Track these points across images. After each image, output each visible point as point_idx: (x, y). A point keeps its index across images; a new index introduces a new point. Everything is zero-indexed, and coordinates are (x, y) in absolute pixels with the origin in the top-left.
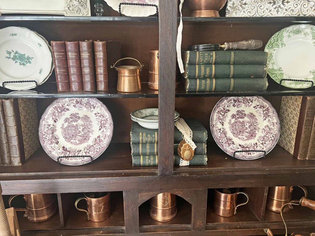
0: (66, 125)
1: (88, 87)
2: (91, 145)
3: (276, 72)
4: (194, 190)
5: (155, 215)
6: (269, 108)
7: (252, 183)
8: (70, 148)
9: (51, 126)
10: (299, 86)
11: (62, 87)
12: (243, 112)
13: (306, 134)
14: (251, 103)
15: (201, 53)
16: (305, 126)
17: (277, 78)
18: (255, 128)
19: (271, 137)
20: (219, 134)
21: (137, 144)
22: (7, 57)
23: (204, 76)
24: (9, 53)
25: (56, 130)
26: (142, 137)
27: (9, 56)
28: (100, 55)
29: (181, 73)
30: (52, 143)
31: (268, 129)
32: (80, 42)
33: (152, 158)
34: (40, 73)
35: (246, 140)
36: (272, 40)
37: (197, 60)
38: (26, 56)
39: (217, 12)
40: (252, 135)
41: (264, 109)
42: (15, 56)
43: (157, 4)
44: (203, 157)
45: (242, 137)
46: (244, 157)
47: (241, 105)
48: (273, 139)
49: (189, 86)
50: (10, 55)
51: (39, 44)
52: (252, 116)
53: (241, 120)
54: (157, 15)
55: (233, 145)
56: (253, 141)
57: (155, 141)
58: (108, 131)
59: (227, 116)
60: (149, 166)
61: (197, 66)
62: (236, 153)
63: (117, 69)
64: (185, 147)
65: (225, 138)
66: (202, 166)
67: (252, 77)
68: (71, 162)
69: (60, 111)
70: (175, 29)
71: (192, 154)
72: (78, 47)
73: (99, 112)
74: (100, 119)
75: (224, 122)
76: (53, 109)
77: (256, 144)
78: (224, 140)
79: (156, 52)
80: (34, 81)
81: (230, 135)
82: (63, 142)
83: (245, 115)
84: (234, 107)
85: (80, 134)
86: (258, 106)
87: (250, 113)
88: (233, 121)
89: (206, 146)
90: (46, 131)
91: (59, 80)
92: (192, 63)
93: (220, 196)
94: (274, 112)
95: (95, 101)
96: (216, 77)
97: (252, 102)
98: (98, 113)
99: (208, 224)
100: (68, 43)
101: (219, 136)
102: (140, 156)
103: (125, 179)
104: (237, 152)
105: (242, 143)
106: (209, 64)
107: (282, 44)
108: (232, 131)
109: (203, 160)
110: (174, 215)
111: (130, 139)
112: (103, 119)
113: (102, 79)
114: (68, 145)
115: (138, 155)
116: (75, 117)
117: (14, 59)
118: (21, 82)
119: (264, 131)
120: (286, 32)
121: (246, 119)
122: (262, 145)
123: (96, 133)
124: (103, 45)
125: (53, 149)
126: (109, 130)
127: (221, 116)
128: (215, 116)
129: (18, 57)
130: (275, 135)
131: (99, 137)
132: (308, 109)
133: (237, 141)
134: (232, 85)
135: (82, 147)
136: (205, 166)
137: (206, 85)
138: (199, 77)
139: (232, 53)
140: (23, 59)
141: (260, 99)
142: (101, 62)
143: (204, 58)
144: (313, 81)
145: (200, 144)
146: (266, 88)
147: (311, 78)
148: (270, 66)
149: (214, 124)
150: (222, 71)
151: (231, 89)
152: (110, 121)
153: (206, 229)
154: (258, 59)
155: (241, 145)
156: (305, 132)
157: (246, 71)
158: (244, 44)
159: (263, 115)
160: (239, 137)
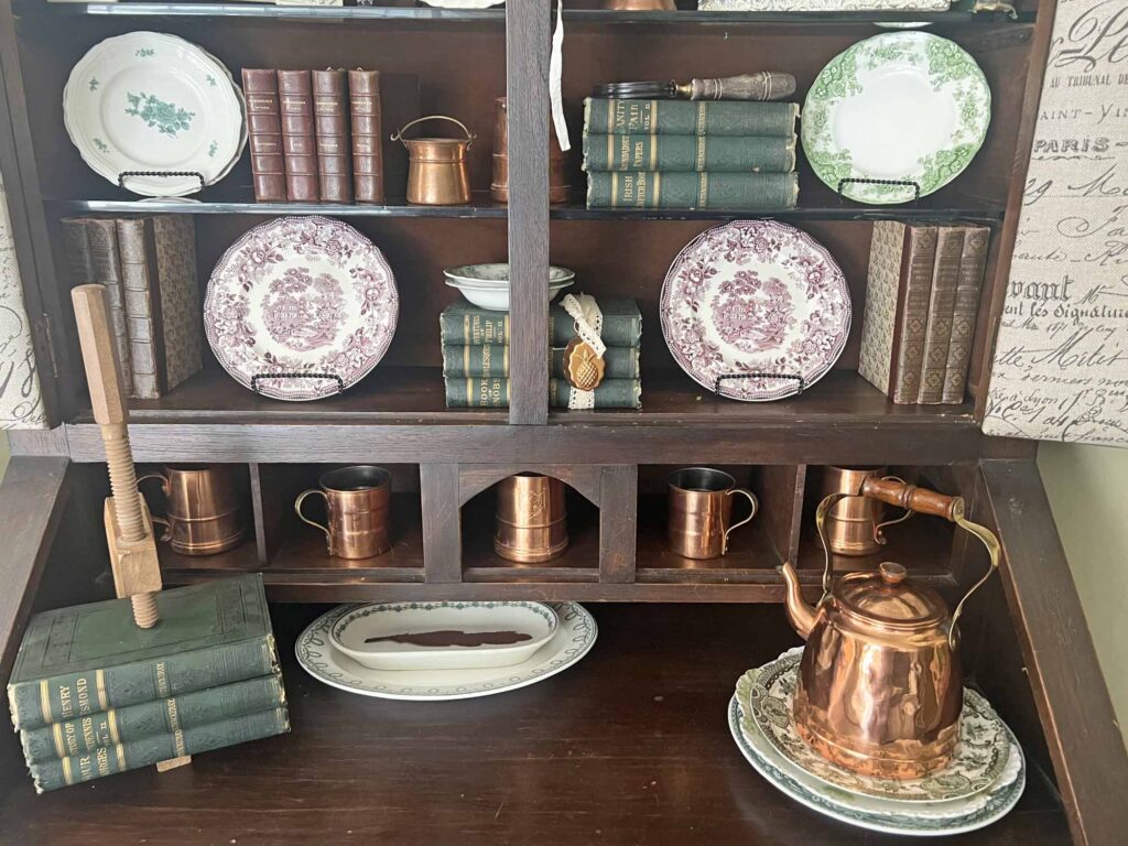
0: (275, 297)
1: (333, 189)
2: (341, 351)
3: (833, 163)
4: (603, 468)
5: (507, 545)
6: (825, 265)
7: (755, 454)
8: (284, 359)
9: (237, 299)
10: (887, 197)
11: (268, 188)
12: (753, 277)
13: (912, 332)
14: (775, 252)
15: (621, 105)
16: (909, 309)
17: (833, 178)
18: (781, 319)
19: (825, 341)
20: (684, 332)
21: (457, 345)
22: (129, 111)
23: (630, 165)
24: (136, 100)
25: (248, 310)
26: (470, 329)
27: (133, 108)
28: (364, 105)
29: (563, 149)
30: (237, 343)
31: (818, 323)
32: (315, 72)
33: (497, 386)
34: (211, 153)
35: (756, 350)
36: (826, 74)
37: (611, 121)
38: (176, 110)
40: (773, 337)
41: (811, 268)
42: (149, 109)
44: (631, 386)
45: (744, 342)
46: (745, 394)
47: (747, 257)
48: (828, 347)
49: (592, 191)
50: (136, 106)
51: (209, 78)
52: (776, 286)
53: (746, 298)
55: (720, 363)
56: (773, 355)
57: (504, 340)
58: (385, 317)
59: (708, 286)
60: (490, 408)
61: (611, 138)
62: (724, 383)
63: (407, 143)
64: (580, 352)
65: (699, 345)
66: (627, 408)
67: (757, 169)
68: (288, 389)
69: (258, 260)
70: (547, 38)
71: (597, 371)
72: (310, 85)
73: (362, 265)
74: (365, 283)
75: (698, 301)
76: (243, 255)
77: (783, 360)
78: (697, 349)
80: (197, 174)
81: (712, 336)
82: (265, 341)
83: (758, 284)
84: (729, 260)
85: (312, 324)
86: (794, 258)
87: (772, 279)
88: (724, 299)
89: (638, 354)
90: (221, 311)
91: (259, 168)
92: (598, 133)
93: (684, 500)
94: (838, 277)
95: (351, 237)
96: (662, 170)
97: (779, 249)
98: (359, 269)
99: (645, 572)
100: (285, 73)
101: (683, 337)
102: (466, 379)
103: (426, 430)
104: (723, 377)
105: (746, 358)
106: (641, 134)
107: (853, 87)
108: (719, 326)
109: (630, 390)
110: (558, 549)
111: (440, 330)
112: (372, 284)
113: (369, 170)
114: (279, 351)
115: (460, 376)
116: (298, 278)
117: (145, 116)
118: (165, 174)
119: (806, 326)
120: (862, 53)
121: (760, 294)
122: (796, 364)
123: (352, 320)
124: (372, 80)
125: (241, 357)
126: (387, 314)
127: (690, 284)
128: (674, 284)
129: (155, 111)
130: (836, 337)
131: (360, 331)
132: (915, 261)
133: (731, 353)
134: (703, 190)
135: (315, 357)
136: (634, 410)
137: (635, 189)
138: (617, 168)
139: (702, 106)
140: (168, 117)
141: (800, 242)
142: (365, 126)
143: (628, 117)
144: (920, 184)
145: (623, 351)
146: (794, 201)
147: (917, 174)
148: (819, 147)
149: (671, 306)
150: (676, 154)
151: (702, 202)
152: (390, 289)
153: (638, 580)
154: (770, 121)
155: (741, 362)
156: (908, 325)
157: (739, 153)
158: (744, 84)
159: (806, 285)
160: (738, 341)
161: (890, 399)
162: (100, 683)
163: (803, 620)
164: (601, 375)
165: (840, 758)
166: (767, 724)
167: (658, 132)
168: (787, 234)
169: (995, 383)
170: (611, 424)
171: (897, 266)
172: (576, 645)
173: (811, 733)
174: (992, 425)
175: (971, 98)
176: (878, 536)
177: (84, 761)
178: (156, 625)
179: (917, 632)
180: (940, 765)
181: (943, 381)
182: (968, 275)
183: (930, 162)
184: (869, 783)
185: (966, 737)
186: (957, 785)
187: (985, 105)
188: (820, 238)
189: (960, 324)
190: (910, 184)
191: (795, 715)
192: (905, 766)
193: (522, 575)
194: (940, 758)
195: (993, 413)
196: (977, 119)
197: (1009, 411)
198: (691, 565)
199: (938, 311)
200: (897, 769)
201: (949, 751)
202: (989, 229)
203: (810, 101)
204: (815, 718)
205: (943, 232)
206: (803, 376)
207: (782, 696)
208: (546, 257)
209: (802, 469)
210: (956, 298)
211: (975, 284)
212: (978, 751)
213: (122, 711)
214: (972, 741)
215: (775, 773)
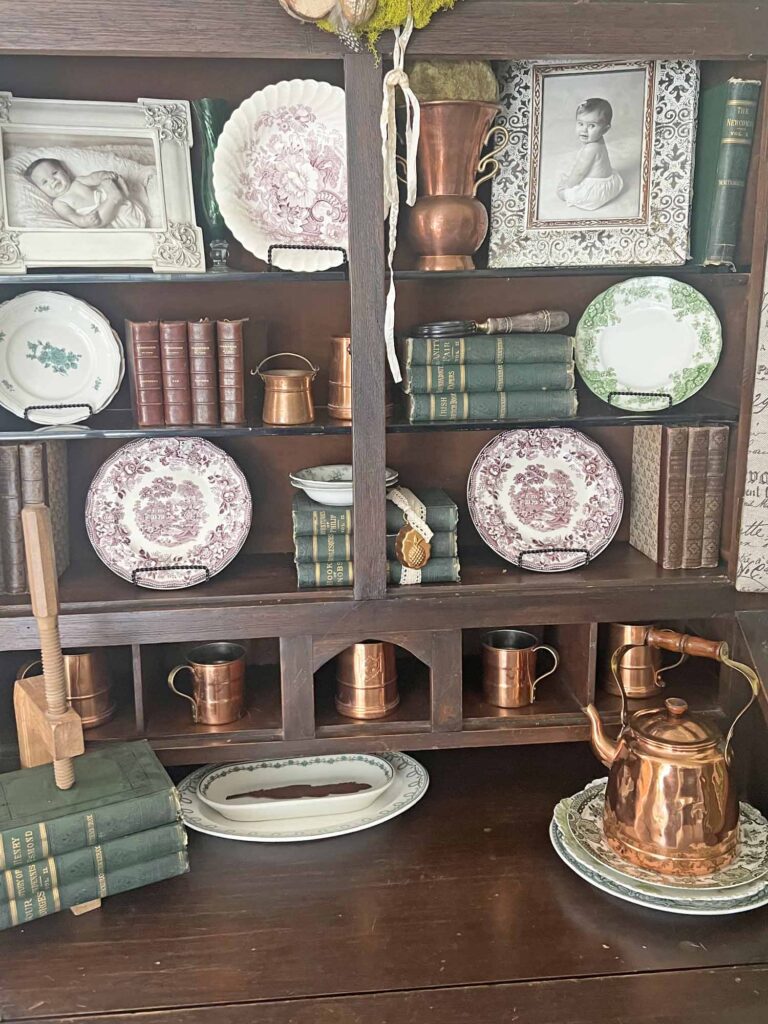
0: (145, 503)
1: (202, 416)
2: (204, 545)
3: (602, 379)
4: (433, 633)
5: (349, 705)
6: (599, 458)
8: (155, 554)
9: (113, 506)
10: (647, 406)
11: (149, 415)
12: (541, 469)
13: (673, 510)
14: (557, 449)
15: (437, 343)
16: (670, 492)
17: (603, 391)
18: (567, 503)
19: (604, 520)
20: (488, 516)
21: (306, 536)
22: (29, 356)
23: (445, 388)
24: (34, 347)
25: (122, 514)
26: (318, 522)
27: (32, 353)
28: (229, 349)
29: (396, 381)
30: (115, 542)
31: (597, 505)
32: (190, 324)
33: (340, 568)
34: (96, 387)
35: (549, 529)
36: (591, 309)
37: (428, 356)
38: (67, 353)
39: (469, 260)
40: (561, 519)
41: (587, 461)
42: (45, 354)
43: (345, 244)
44: (451, 563)
45: (538, 523)
46: (542, 566)
47: (535, 453)
48: (607, 525)
49: (415, 410)
50: (35, 352)
51: (94, 326)
52: (560, 476)
53: (537, 486)
54: (344, 267)
55: (520, 541)
56: (561, 533)
57: (346, 530)
58: (242, 514)
59: (505, 478)
60: (334, 586)
61: (429, 369)
62: (525, 557)
63: (263, 376)
64: (411, 537)
65: (501, 526)
66: (448, 582)
67: (544, 388)
68: (161, 580)
69: (130, 472)
70: (381, 298)
71: (425, 552)
72: (186, 333)
73: (220, 473)
74: (222, 487)
75: (498, 491)
76: (116, 468)
77: (571, 537)
78: (500, 530)
79: (345, 342)
80: (87, 405)
81: (512, 519)
82: (138, 539)
83: (545, 475)
84: (521, 457)
85: (178, 523)
86: (573, 453)
87: (556, 470)
88: (519, 488)
89: (456, 537)
90: (101, 516)
91: (143, 400)
92: (418, 364)
93: (496, 658)
94: (610, 467)
95: (209, 450)
96: (469, 391)
97: (560, 446)
98: (217, 476)
99: (470, 721)
100: (166, 325)
101: (488, 521)
102: (314, 564)
103: (284, 609)
104: (524, 553)
105: (540, 537)
106: (452, 365)
107: (613, 318)
108: (516, 510)
109: (450, 569)
110: (392, 706)
111: (292, 524)
112: (228, 488)
113: (233, 398)
114: (151, 548)
115: (309, 561)
116: (164, 486)
117: (42, 359)
118: (61, 407)
119: (587, 508)
120: (619, 293)
121: (548, 483)
122: (581, 540)
123: (212, 518)
124: (237, 329)
125: (120, 554)
126: (243, 512)
127: (490, 477)
128: (477, 478)
129: (50, 355)
130: (612, 516)
131: (220, 527)
132: (672, 455)
133: (528, 532)
134: (503, 405)
135: (183, 551)
136: (454, 583)
137: (449, 407)
138: (434, 391)
139: (500, 342)
140: (60, 359)
141: (577, 440)
142: (229, 365)
143: (442, 352)
144: (672, 394)
145: (443, 535)
146: (575, 412)
147: (669, 388)
148: (590, 367)
149: (477, 496)
150: (481, 377)
151: (502, 416)
152: (244, 492)
153: (464, 728)
154: (553, 350)
155: (537, 540)
156: (670, 505)
157: (529, 376)
158: (528, 321)
159: (585, 475)
160: (533, 522)
161: (659, 565)
162: (43, 834)
163: (607, 752)
164: (428, 556)
165: (646, 862)
166: (584, 840)
167: (466, 363)
168: (566, 434)
169: (743, 551)
170: (437, 596)
171: (658, 457)
172: (413, 789)
173: (621, 844)
174: (743, 584)
175: (706, 328)
176: (658, 680)
177: (27, 903)
178: (73, 786)
179: (700, 752)
180: (726, 862)
181: (701, 549)
182: (714, 464)
183: (678, 377)
184: (671, 879)
185: (743, 839)
186: (741, 875)
187: (717, 333)
188: (593, 437)
189: (711, 504)
190: (664, 395)
191: (605, 832)
192: (698, 864)
193: (363, 729)
194: (726, 856)
195: (743, 574)
196: (711, 344)
197: (756, 572)
198: (504, 714)
199: (693, 493)
200: (692, 867)
201: (731, 850)
202: (728, 428)
203: (580, 331)
204: (623, 833)
205: (692, 431)
206: (589, 548)
207: (592, 818)
208: (383, 464)
209: (594, 627)
210: (705, 482)
211: (720, 471)
212: (754, 850)
213: (59, 858)
214: (749, 842)
215: (596, 878)
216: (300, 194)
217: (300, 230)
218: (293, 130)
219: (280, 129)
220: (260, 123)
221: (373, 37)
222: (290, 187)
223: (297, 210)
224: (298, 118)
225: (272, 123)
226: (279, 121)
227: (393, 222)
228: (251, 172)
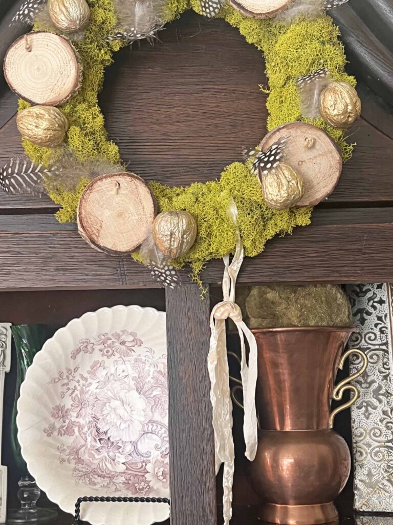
216: (123, 426)
217: (122, 468)
218: (117, 355)
219: (103, 355)
220: (79, 351)
221: (197, 267)
222: (112, 418)
223: (120, 444)
224: (123, 343)
225: (93, 349)
226: (102, 347)
227: (228, 482)
228: (68, 403)
